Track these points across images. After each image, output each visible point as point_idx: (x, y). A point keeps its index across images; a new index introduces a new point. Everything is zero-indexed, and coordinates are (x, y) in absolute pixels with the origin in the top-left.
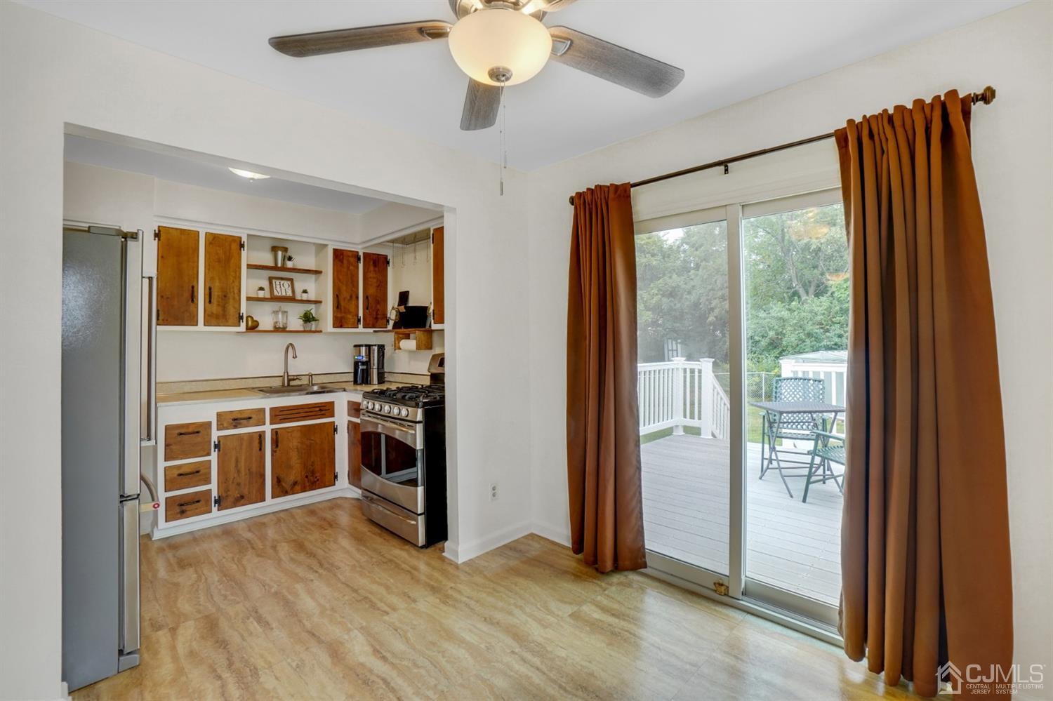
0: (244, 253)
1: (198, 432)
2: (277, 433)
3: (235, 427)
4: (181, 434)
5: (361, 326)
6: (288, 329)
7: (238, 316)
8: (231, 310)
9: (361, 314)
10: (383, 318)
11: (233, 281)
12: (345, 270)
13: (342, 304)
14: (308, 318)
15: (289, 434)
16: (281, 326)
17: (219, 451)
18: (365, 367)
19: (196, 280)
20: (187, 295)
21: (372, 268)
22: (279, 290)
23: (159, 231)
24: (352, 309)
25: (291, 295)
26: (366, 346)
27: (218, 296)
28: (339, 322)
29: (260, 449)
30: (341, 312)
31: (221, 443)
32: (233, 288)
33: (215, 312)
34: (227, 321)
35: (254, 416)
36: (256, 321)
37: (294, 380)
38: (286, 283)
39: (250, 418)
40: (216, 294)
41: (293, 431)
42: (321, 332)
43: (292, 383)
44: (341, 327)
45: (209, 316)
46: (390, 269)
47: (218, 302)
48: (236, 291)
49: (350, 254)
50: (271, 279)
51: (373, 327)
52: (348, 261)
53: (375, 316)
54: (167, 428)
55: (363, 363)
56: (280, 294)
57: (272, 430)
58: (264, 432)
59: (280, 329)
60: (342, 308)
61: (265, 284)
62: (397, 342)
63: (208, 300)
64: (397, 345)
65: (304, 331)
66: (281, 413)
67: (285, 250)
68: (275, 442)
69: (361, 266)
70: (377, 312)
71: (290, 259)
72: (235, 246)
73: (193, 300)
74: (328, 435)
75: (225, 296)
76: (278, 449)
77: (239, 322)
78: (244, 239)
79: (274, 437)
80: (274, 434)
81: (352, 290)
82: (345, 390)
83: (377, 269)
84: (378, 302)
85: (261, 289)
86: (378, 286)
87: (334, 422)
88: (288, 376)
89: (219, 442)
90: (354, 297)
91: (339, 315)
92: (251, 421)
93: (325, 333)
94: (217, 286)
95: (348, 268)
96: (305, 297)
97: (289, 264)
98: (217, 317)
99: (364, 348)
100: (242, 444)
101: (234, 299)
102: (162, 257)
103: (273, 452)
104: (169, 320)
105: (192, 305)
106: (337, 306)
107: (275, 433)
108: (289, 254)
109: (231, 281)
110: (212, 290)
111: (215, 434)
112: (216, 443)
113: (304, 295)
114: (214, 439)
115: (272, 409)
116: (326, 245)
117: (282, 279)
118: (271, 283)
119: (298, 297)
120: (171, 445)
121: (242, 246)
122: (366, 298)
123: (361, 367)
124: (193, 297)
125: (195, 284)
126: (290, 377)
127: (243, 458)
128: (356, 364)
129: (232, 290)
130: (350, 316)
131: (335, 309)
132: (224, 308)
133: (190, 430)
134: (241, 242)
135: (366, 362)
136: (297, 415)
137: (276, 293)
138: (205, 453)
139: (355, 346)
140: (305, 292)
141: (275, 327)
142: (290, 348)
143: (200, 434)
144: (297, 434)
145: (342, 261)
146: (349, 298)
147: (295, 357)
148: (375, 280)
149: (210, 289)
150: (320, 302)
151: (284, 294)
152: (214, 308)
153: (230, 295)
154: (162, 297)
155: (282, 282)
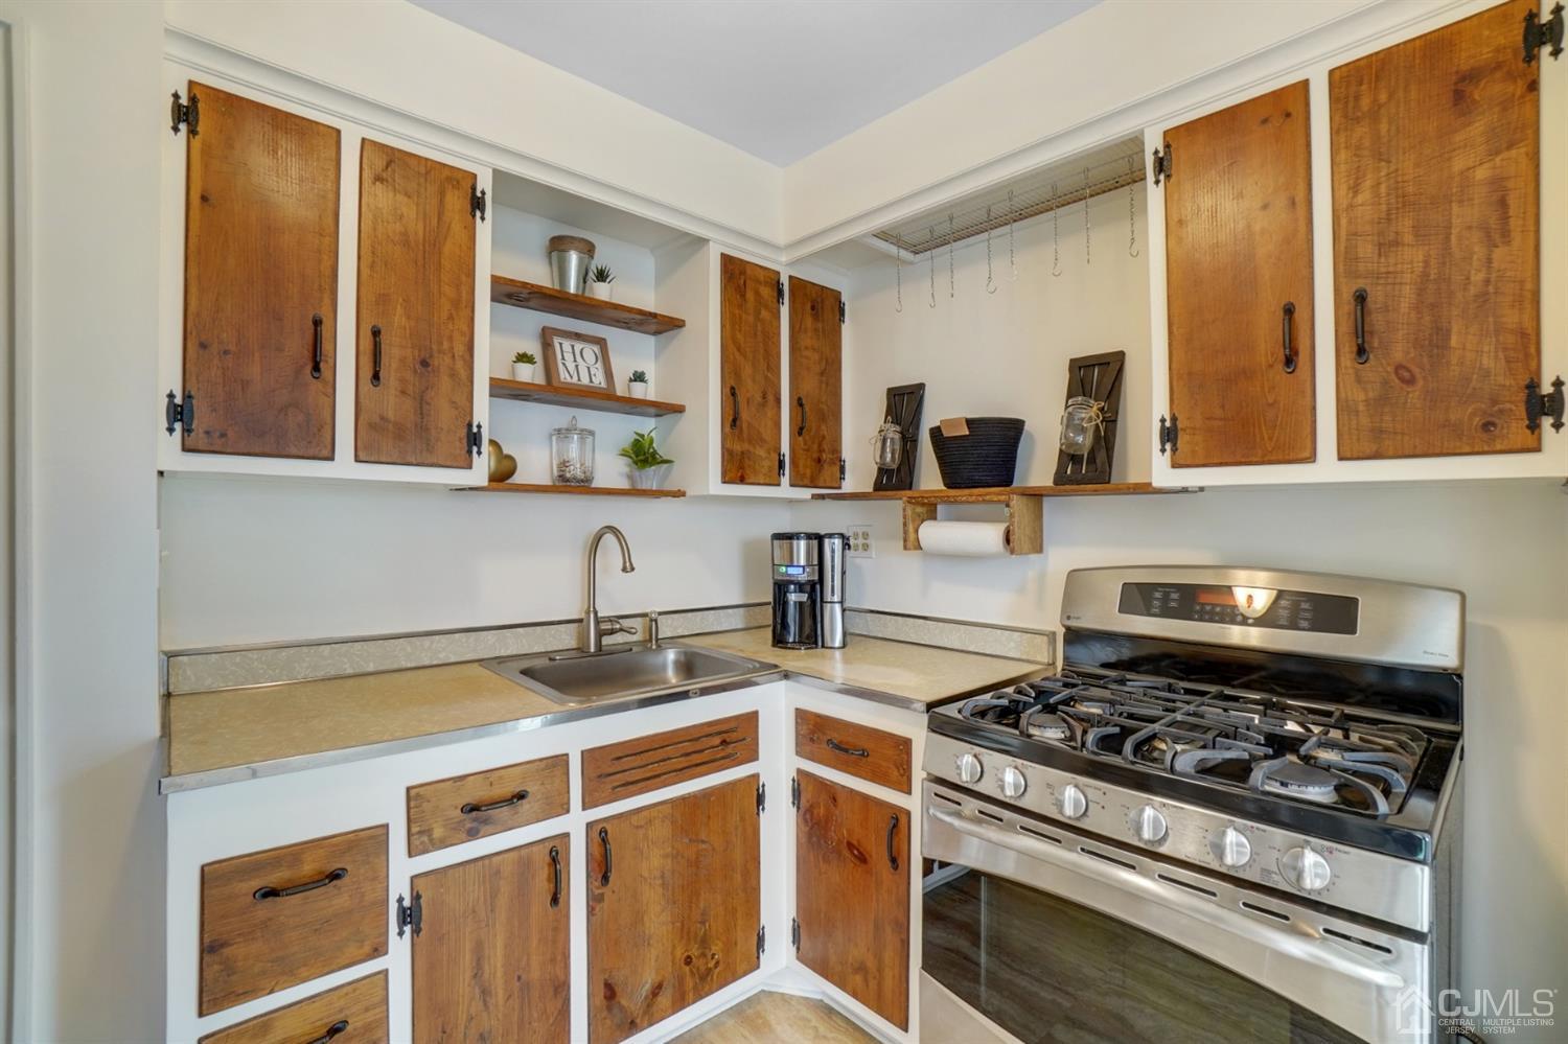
0: (484, 231)
1: (335, 876)
2: (603, 833)
3: (473, 834)
4: (271, 893)
5: (785, 480)
6: (595, 484)
7: (463, 432)
8: (444, 415)
9: (785, 448)
10: (832, 463)
11: (451, 317)
12: (751, 319)
13: (745, 415)
14: (642, 455)
15: (641, 832)
16: (579, 474)
17: (416, 931)
18: (804, 597)
19: (327, 300)
20: (296, 345)
21: (809, 322)
22: (571, 367)
23: (193, 99)
24: (767, 435)
25: (603, 385)
26: (809, 536)
27: (403, 360)
28: (737, 469)
29: (555, 900)
30: (740, 438)
31: (423, 901)
32: (451, 338)
33: (391, 415)
34: (430, 449)
35: (531, 788)
36: (509, 457)
37: (612, 632)
38: (590, 351)
39: (521, 796)
40: (396, 352)
41: (650, 822)
42: (680, 494)
43: (606, 640)
44: (742, 480)
45: (372, 426)
46: (847, 330)
47: (402, 380)
48: (460, 349)
49: (761, 275)
50: (546, 337)
51: (813, 483)
52: (757, 293)
53: (815, 455)
54: (211, 878)
55: (800, 587)
56: (575, 380)
57: (589, 826)
58: (567, 835)
59: (572, 484)
60: (745, 426)
61: (533, 348)
62: (911, 529)
63: (367, 373)
64: (912, 536)
65: (634, 492)
66: (618, 766)
67: (589, 249)
68: (602, 868)
69: (785, 310)
70: (820, 445)
71: (602, 276)
72: (456, 202)
73: (316, 368)
74: (742, 819)
75: (424, 363)
76: (606, 890)
77: (470, 452)
78: (485, 183)
79: (597, 851)
80: (597, 839)
81: (766, 377)
82: (786, 676)
83: (820, 325)
84: (823, 418)
85: (523, 358)
86: (822, 374)
87: (756, 777)
88: (598, 621)
89: (416, 897)
90: (771, 398)
91: (737, 447)
92: (525, 805)
93: (691, 497)
94: (397, 325)
95: (757, 313)
96: (639, 391)
97: (601, 292)
98: (400, 433)
99: (803, 543)
100: (494, 894)
101: (453, 375)
102: (204, 198)
103: (594, 901)
104: (230, 433)
105: (315, 385)
106: (733, 421)
107: (600, 836)
108: (599, 261)
109: (445, 315)
110: (384, 338)
111: (402, 871)
112: (407, 903)
113: (638, 386)
114: (399, 887)
115: (589, 756)
116: (703, 241)
117: (578, 336)
118: (547, 346)
119: (620, 391)
120: (224, 945)
121: (477, 204)
122: (798, 403)
123: (793, 597)
124: (318, 359)
125: (324, 313)
126: (604, 626)
127: (500, 943)
128: (781, 588)
129: (446, 345)
130: (761, 452)
131: (728, 429)
132: (422, 404)
133: (308, 868)
134: (474, 189)
135: (812, 584)
136: (664, 766)
137: (564, 376)
138: (367, 949)
139: (778, 537)
140: (639, 377)
141: (562, 477)
142: (609, 538)
143: (346, 880)
144: (662, 831)
145: (741, 291)
146: (758, 398)
147: (628, 568)
148: (816, 356)
149: (376, 333)
150: (679, 410)
151: (585, 381)
152: (390, 401)
153: (442, 362)
154: (203, 346)
155: (578, 346)
